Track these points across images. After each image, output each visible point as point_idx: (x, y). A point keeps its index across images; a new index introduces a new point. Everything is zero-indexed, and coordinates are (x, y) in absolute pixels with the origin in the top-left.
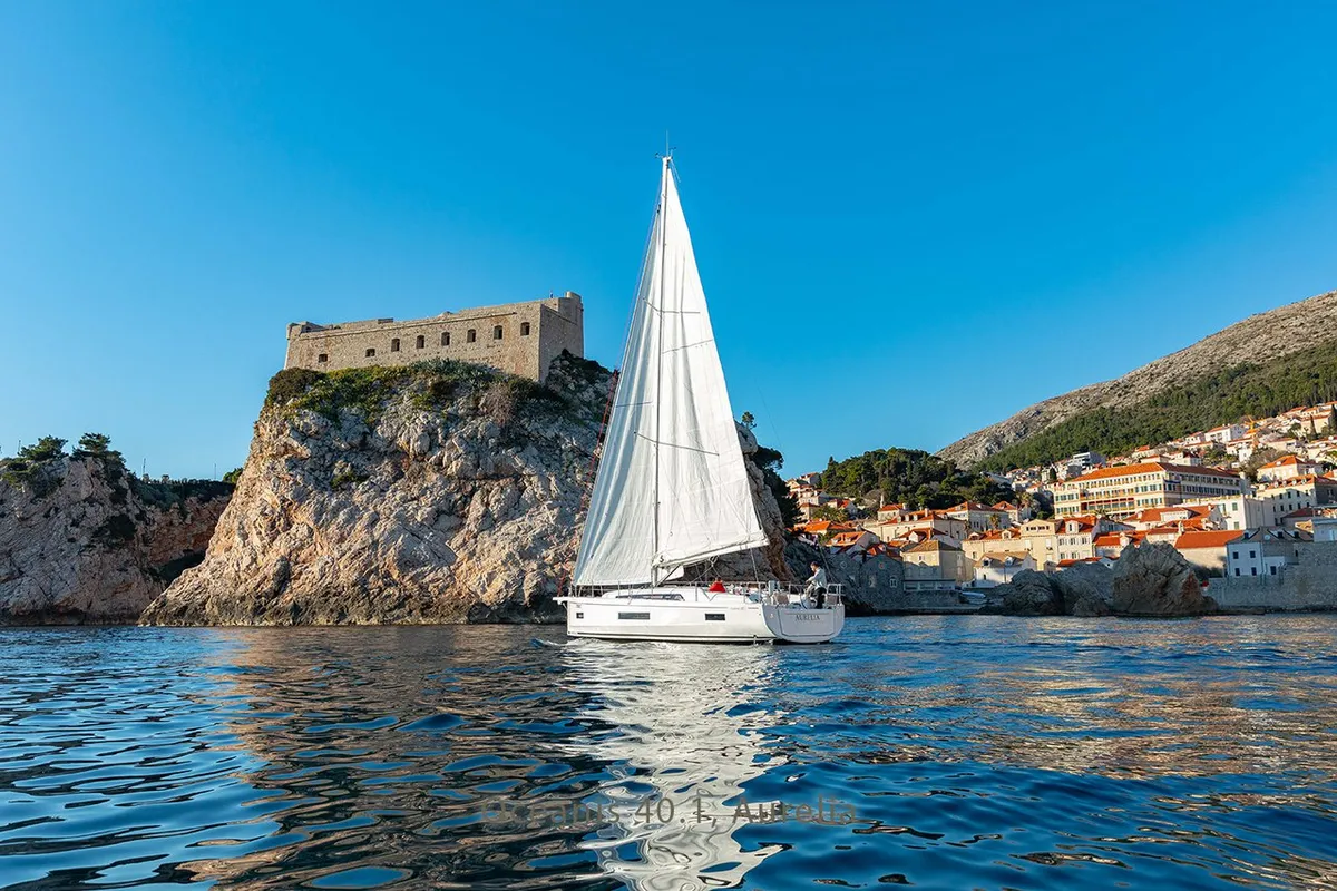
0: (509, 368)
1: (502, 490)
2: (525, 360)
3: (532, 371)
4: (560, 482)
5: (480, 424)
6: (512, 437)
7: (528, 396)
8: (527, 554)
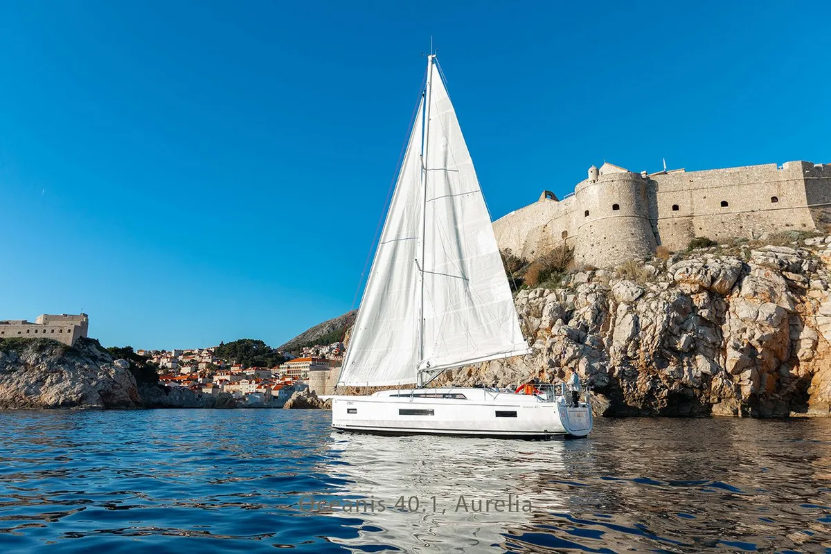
0: (63, 341)
1: (57, 376)
2: (68, 339)
3: (69, 343)
4: (73, 374)
5: (52, 358)
6: (61, 362)
7: (67, 350)
8: (62, 393)
